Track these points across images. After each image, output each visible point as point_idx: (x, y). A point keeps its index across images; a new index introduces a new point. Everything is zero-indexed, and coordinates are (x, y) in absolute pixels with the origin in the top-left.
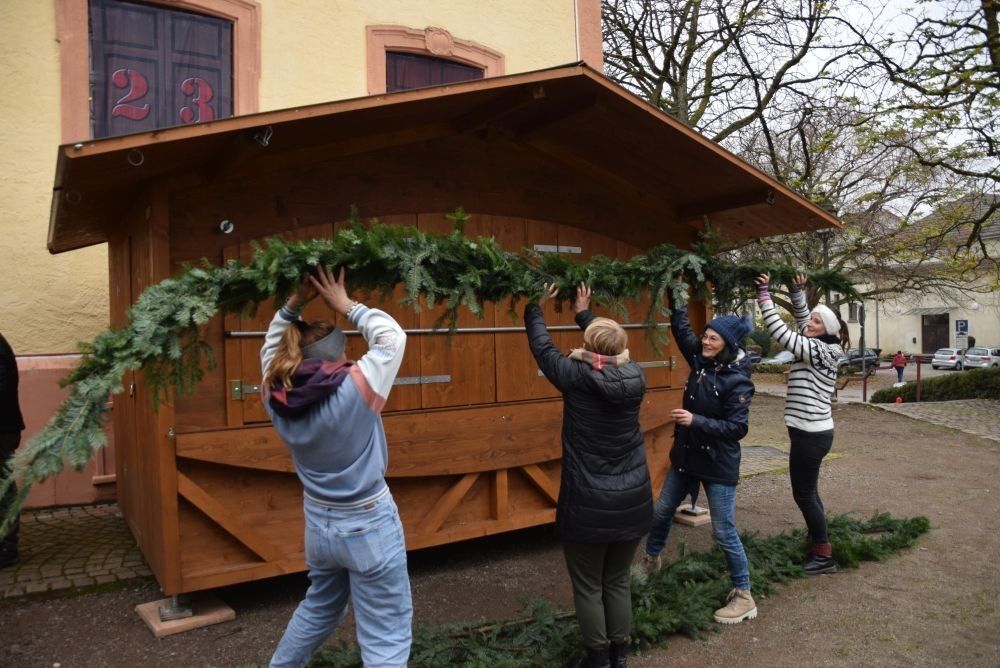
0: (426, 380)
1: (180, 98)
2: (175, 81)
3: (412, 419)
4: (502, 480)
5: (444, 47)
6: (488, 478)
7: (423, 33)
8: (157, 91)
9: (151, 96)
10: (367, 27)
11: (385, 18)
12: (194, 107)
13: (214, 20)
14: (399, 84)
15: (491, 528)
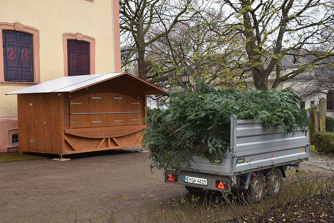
0: (97, 122)
1: (22, 55)
2: (21, 50)
3: (96, 128)
4: (109, 140)
5: (81, 38)
6: (107, 139)
7: (76, 35)
8: (17, 53)
9: (16, 54)
10: (63, 34)
11: (67, 31)
12: (25, 57)
13: (29, 35)
14: (70, 48)
15: (107, 149)
